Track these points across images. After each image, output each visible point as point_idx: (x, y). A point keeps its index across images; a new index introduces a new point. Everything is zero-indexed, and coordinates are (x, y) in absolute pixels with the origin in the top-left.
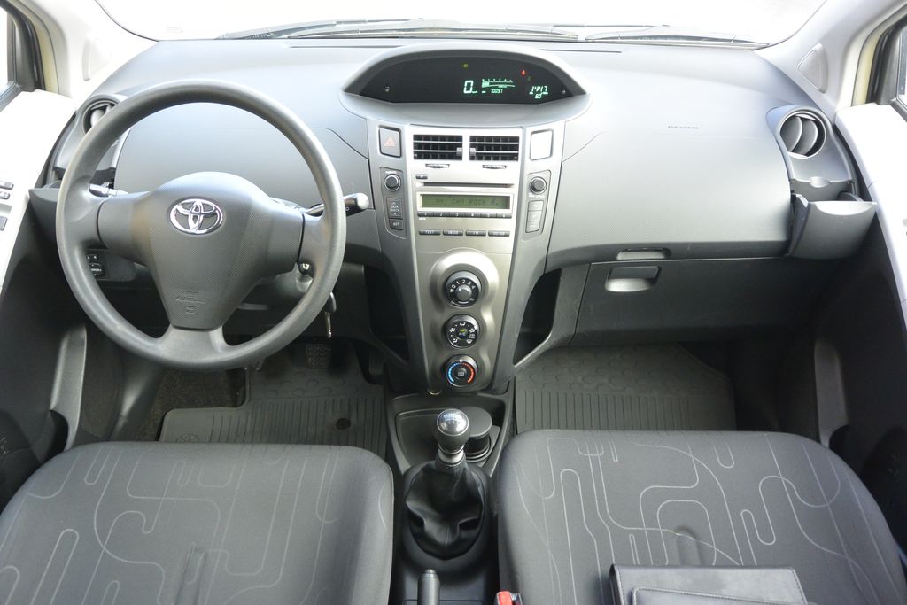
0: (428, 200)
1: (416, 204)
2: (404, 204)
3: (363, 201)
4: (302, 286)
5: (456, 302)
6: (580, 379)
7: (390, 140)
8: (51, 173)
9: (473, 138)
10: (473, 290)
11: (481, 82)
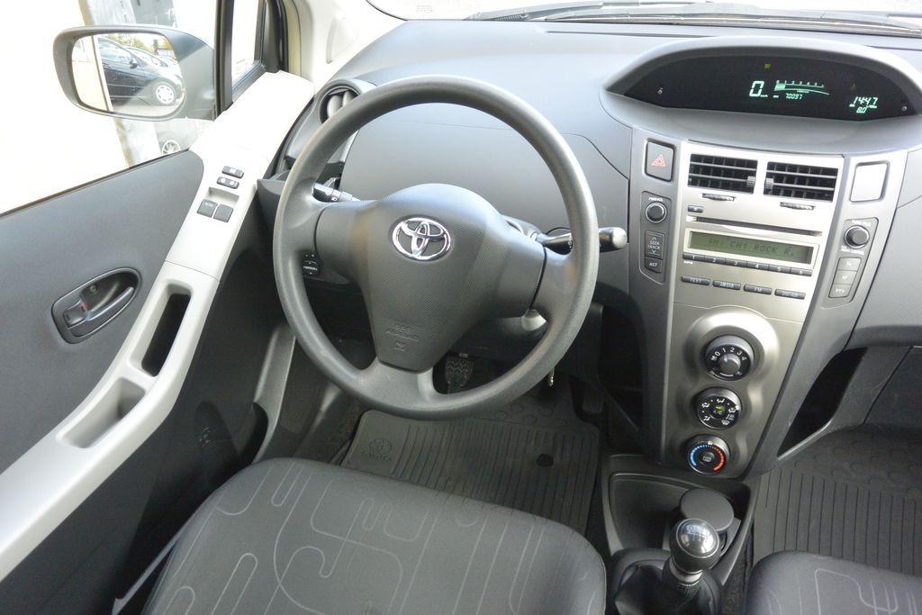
0: (698, 239)
1: (682, 241)
2: (667, 241)
3: (619, 236)
4: (528, 324)
5: (717, 372)
6: (846, 465)
7: (661, 158)
8: (281, 161)
9: (771, 166)
10: (742, 362)
11: (775, 84)
